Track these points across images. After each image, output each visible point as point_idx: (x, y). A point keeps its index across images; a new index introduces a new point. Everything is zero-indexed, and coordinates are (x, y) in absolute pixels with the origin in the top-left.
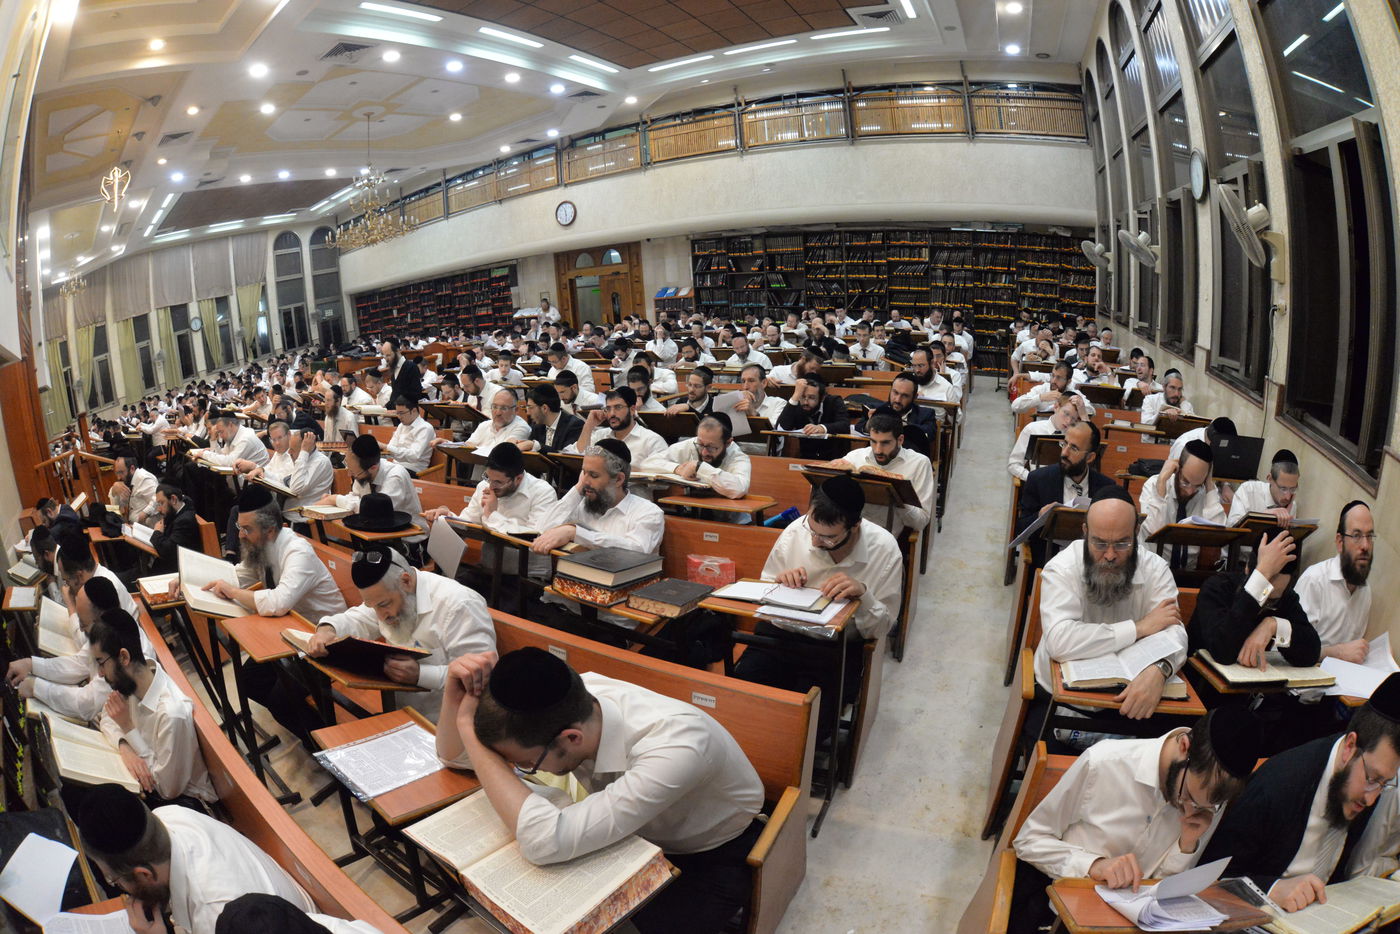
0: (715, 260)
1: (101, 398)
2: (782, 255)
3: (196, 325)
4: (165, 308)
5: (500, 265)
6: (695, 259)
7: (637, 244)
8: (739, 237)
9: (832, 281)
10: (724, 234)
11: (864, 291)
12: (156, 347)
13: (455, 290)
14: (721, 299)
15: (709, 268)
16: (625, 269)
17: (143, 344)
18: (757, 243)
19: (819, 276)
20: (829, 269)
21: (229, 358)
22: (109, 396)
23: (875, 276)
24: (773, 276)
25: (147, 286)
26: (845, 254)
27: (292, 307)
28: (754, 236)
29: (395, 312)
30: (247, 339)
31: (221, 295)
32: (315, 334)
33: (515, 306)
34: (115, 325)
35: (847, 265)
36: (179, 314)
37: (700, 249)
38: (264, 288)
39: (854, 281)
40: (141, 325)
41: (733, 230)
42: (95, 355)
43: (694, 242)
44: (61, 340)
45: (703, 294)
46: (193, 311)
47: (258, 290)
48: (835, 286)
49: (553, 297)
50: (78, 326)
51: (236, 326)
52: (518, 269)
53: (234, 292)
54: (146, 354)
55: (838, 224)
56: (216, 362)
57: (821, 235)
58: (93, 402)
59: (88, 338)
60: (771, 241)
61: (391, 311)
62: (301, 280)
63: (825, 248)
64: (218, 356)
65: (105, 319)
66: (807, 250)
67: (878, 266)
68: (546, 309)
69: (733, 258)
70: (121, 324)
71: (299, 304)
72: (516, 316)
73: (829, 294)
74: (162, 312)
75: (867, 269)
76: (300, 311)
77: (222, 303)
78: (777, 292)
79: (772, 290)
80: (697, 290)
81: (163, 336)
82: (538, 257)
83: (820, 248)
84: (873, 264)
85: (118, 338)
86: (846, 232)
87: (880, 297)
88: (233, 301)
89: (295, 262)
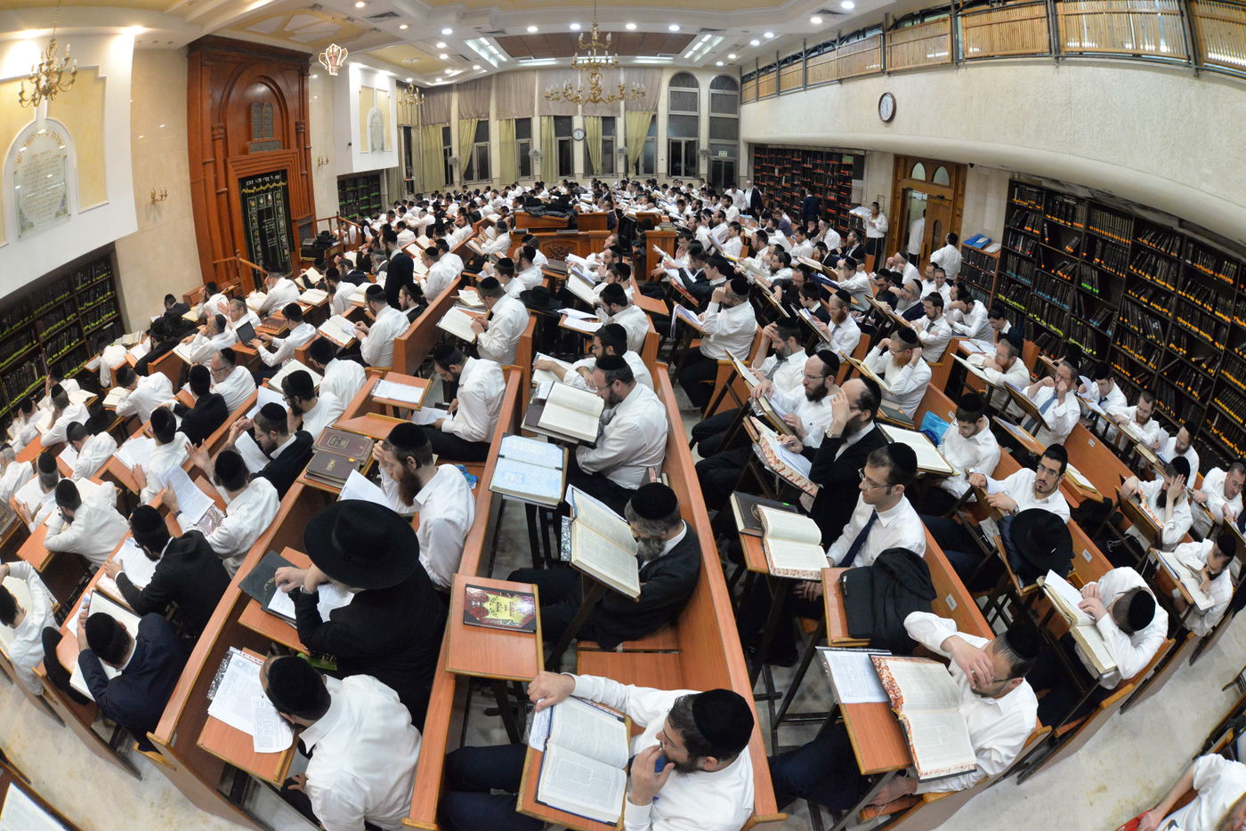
0: (1032, 218)
1: (475, 175)
2: (1105, 242)
3: (578, 135)
4: (549, 116)
5: (849, 151)
6: (1011, 207)
7: (965, 166)
8: (1063, 194)
9: (1155, 316)
10: (1045, 184)
11: (1188, 356)
12: (536, 144)
13: (815, 166)
14: (1026, 277)
15: (1022, 227)
16: (949, 194)
17: (524, 141)
18: (1082, 212)
19: (1142, 298)
20: (1158, 294)
21: (610, 169)
22: (485, 173)
23: (1211, 340)
24: (1086, 270)
25: (533, 97)
26: (1181, 279)
27: (683, 140)
28: (1080, 200)
29: (777, 171)
30: (630, 158)
31: (608, 114)
32: (704, 169)
33: (854, 200)
34: (498, 122)
35: (1180, 299)
36: (563, 124)
37: (1021, 196)
38: (654, 118)
39: (1182, 331)
40: (523, 127)
41: (1056, 182)
42: (476, 141)
43: (1013, 184)
44: (444, 126)
45: (1012, 261)
46: (578, 122)
47: (647, 118)
48: (1156, 325)
49: (886, 203)
50: (461, 117)
51: (620, 143)
52: (866, 162)
53: (622, 115)
54: (525, 149)
55: (1181, 222)
56: (594, 167)
57: (1162, 232)
58: (468, 175)
59: (470, 129)
60: (1098, 214)
61: (774, 168)
62: (696, 118)
63: (1159, 256)
64: (597, 165)
65: (488, 116)
66: (1137, 248)
67: (1220, 323)
68: (876, 215)
69: (1051, 224)
70: (504, 122)
71: (692, 139)
72: (852, 212)
73: (1144, 335)
74: (545, 120)
75: (1203, 320)
76: (692, 146)
77: (608, 122)
78: (1087, 296)
79: (1081, 291)
80: (1005, 252)
81: (544, 137)
82: (883, 154)
83: (1151, 251)
84: (1213, 317)
85: (499, 133)
86: (1191, 240)
87: (1207, 381)
88: (620, 122)
89: (693, 101)
